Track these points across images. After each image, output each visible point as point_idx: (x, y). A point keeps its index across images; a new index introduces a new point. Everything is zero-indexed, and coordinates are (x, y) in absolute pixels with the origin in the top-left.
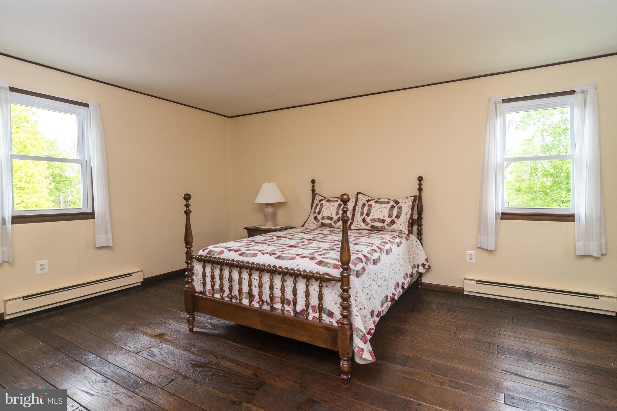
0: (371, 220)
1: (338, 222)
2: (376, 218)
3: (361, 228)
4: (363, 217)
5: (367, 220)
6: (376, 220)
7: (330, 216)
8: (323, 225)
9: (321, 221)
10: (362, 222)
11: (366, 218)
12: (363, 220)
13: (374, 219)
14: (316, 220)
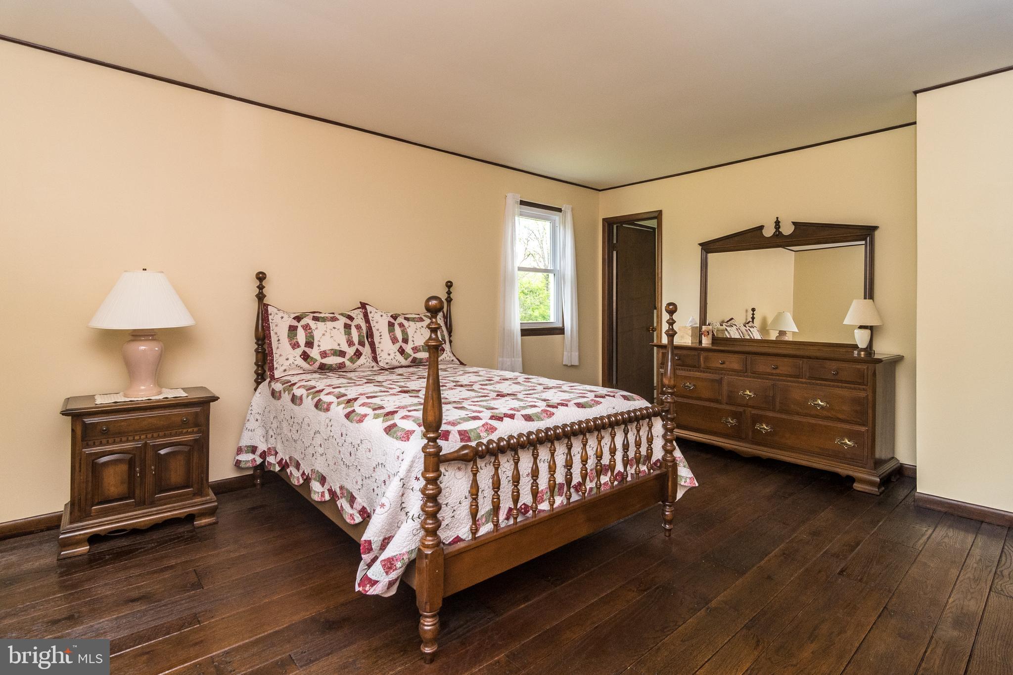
0: (413, 349)
1: (359, 358)
2: (420, 346)
3: (397, 364)
4: (398, 346)
5: (406, 351)
6: (419, 349)
7: (337, 348)
8: (323, 368)
9: (320, 360)
10: (398, 354)
11: (404, 346)
12: (400, 350)
13: (416, 347)
14: (308, 360)
